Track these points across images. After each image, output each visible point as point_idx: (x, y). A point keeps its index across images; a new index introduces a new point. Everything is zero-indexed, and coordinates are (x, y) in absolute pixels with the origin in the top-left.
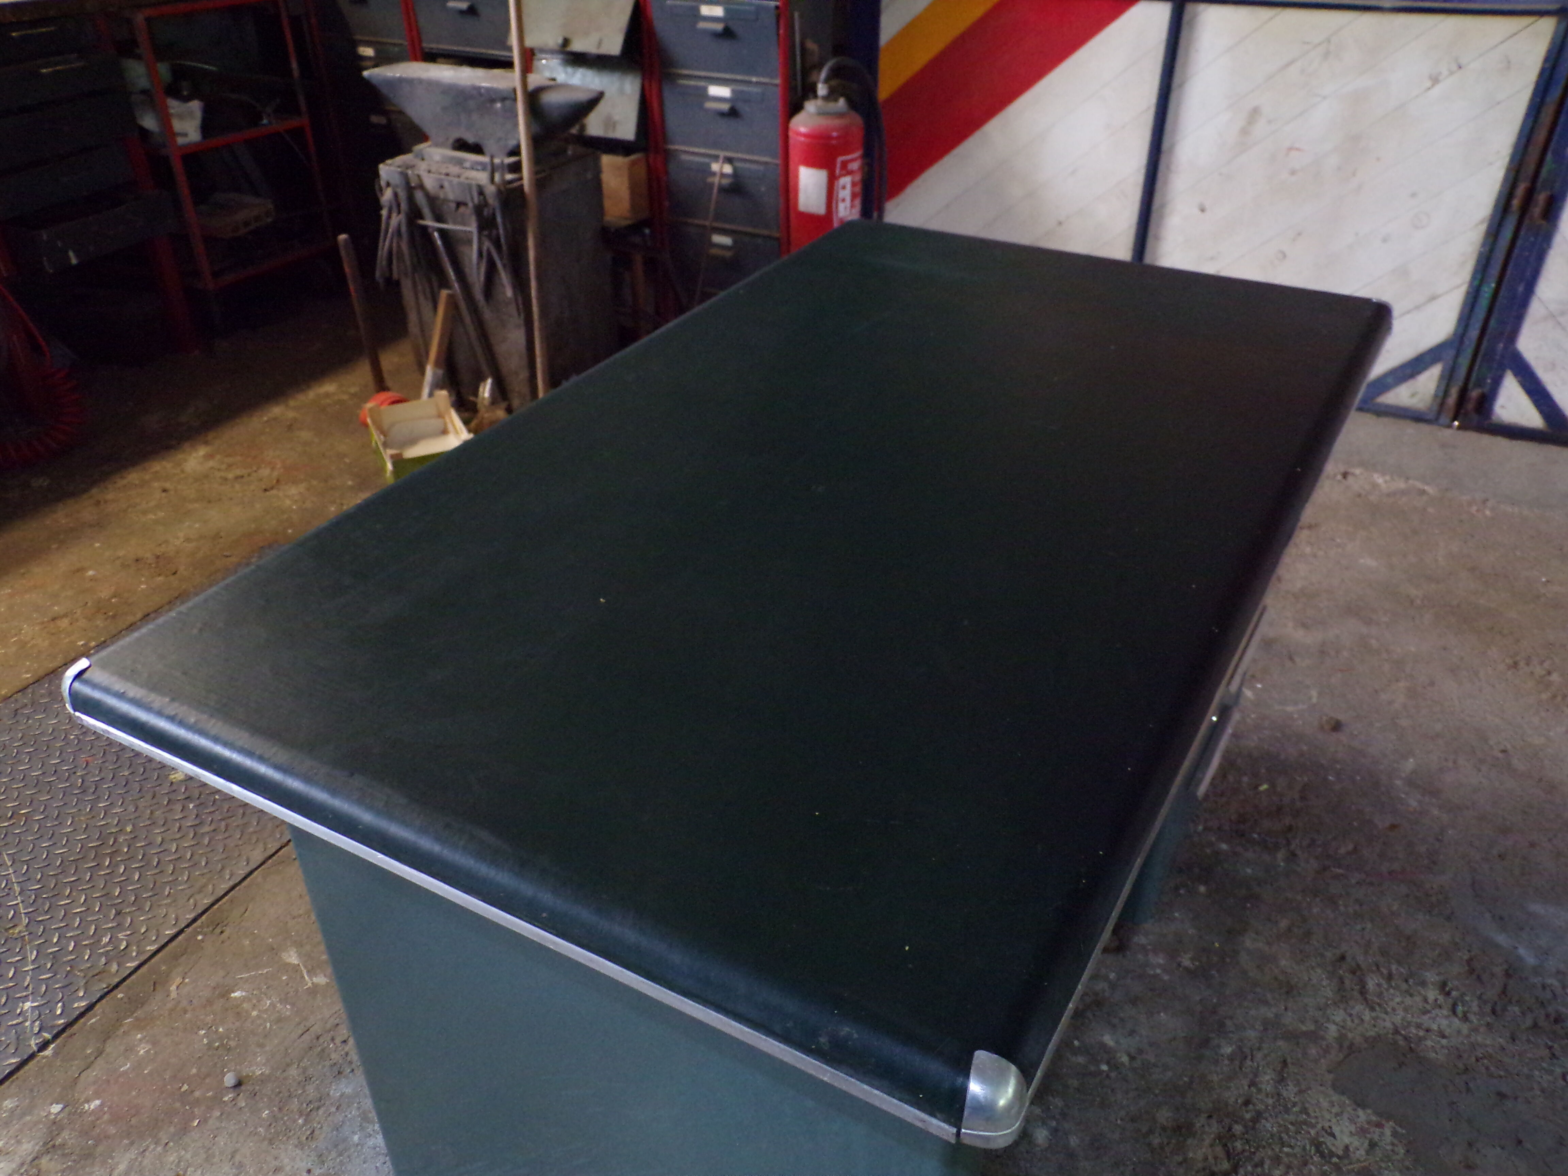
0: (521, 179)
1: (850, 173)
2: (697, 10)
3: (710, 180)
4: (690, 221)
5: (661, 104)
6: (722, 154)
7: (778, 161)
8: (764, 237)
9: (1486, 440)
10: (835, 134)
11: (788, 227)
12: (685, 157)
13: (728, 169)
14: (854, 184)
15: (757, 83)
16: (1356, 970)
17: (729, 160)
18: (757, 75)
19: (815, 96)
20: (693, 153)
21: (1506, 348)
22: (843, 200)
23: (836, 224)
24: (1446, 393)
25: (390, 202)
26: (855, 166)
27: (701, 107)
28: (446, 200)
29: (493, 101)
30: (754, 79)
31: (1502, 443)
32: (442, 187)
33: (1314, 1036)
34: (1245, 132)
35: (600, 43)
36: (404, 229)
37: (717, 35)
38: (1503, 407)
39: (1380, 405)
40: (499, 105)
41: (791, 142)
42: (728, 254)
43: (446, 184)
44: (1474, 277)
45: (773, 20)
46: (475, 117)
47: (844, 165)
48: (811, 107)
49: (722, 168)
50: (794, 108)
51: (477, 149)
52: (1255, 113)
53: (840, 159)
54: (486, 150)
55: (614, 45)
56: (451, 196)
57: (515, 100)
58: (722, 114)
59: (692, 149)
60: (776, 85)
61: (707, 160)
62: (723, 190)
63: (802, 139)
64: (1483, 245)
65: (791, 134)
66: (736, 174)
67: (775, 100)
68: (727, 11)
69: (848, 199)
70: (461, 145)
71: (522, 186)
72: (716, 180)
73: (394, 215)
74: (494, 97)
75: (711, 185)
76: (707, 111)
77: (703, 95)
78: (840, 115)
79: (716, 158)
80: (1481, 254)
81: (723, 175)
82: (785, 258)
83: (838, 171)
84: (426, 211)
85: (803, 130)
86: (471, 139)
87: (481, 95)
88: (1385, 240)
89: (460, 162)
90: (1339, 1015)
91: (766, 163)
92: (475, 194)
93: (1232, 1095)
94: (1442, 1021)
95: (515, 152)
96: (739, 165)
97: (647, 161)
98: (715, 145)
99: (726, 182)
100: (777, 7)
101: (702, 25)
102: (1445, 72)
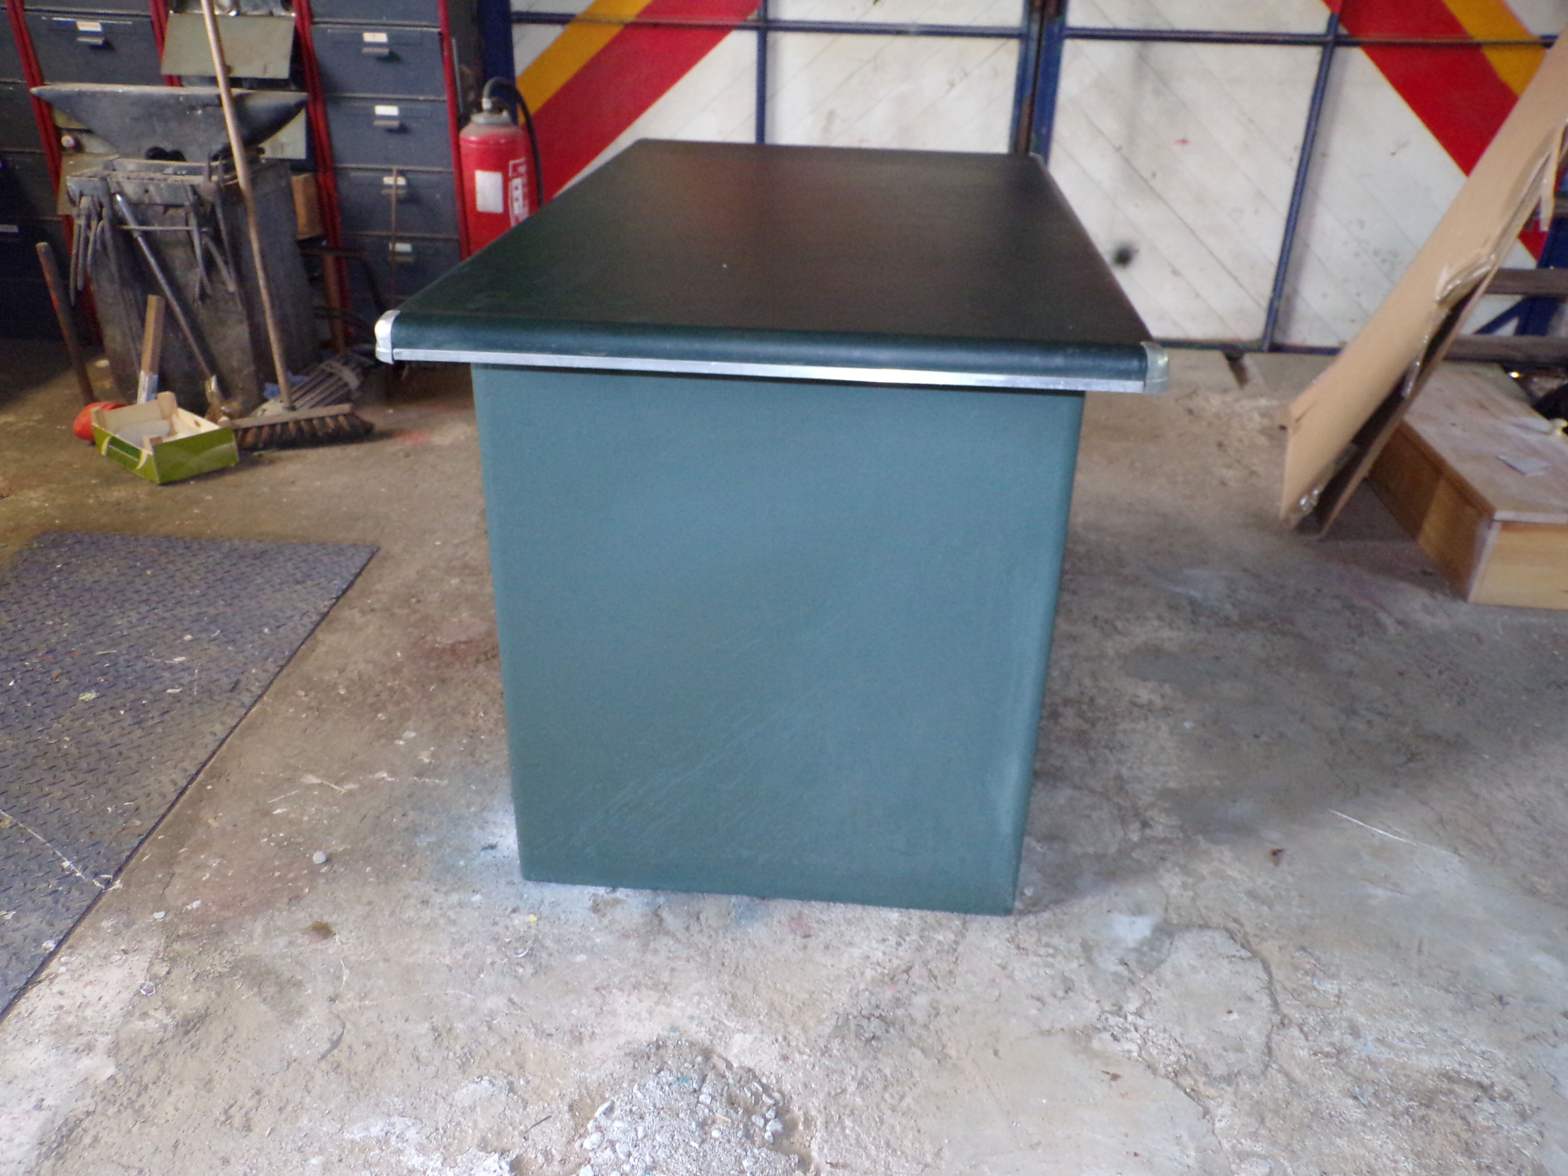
0: (235, 177)
1: (519, 175)
2: (361, 37)
3: (385, 192)
4: (365, 232)
5: (327, 126)
6: (395, 168)
7: (452, 169)
8: (443, 240)
10: (502, 141)
11: (466, 228)
12: (353, 174)
13: (401, 181)
14: (524, 186)
15: (425, 101)
16: (1107, 622)
17: (401, 173)
18: (423, 94)
19: (480, 109)
20: (367, 170)
22: (517, 200)
23: (513, 223)
25: (89, 209)
26: (522, 169)
27: (370, 125)
28: (152, 204)
29: (193, 108)
30: (421, 98)
32: (147, 191)
33: (1102, 656)
35: (265, 68)
36: (108, 235)
37: (381, 59)
40: (200, 112)
41: (463, 151)
42: (409, 259)
43: (152, 188)
45: (437, 45)
46: (173, 125)
47: (515, 167)
48: (478, 119)
49: (396, 181)
50: (461, 120)
51: (177, 156)
53: (512, 163)
54: (187, 156)
55: (281, 69)
56: (158, 200)
57: (220, 105)
58: (391, 131)
59: (361, 166)
60: (444, 101)
61: (378, 174)
62: (400, 201)
63: (473, 146)
65: (462, 143)
66: (409, 184)
67: (444, 115)
68: (390, 37)
69: (520, 198)
70: (157, 154)
71: (237, 184)
72: (393, 192)
73: (94, 223)
74: (194, 104)
75: (389, 195)
76: (376, 127)
77: (372, 116)
78: (504, 125)
79: (389, 172)
81: (398, 187)
82: (469, 259)
83: (510, 174)
84: (128, 217)
85: (473, 138)
86: (168, 147)
87: (179, 103)
89: (161, 169)
90: (1110, 644)
91: (440, 172)
92: (190, 194)
93: (1072, 692)
94: (1166, 633)
95: (226, 153)
96: (410, 176)
97: (317, 181)
98: (387, 160)
99: (401, 192)
100: (440, 34)
101: (366, 50)
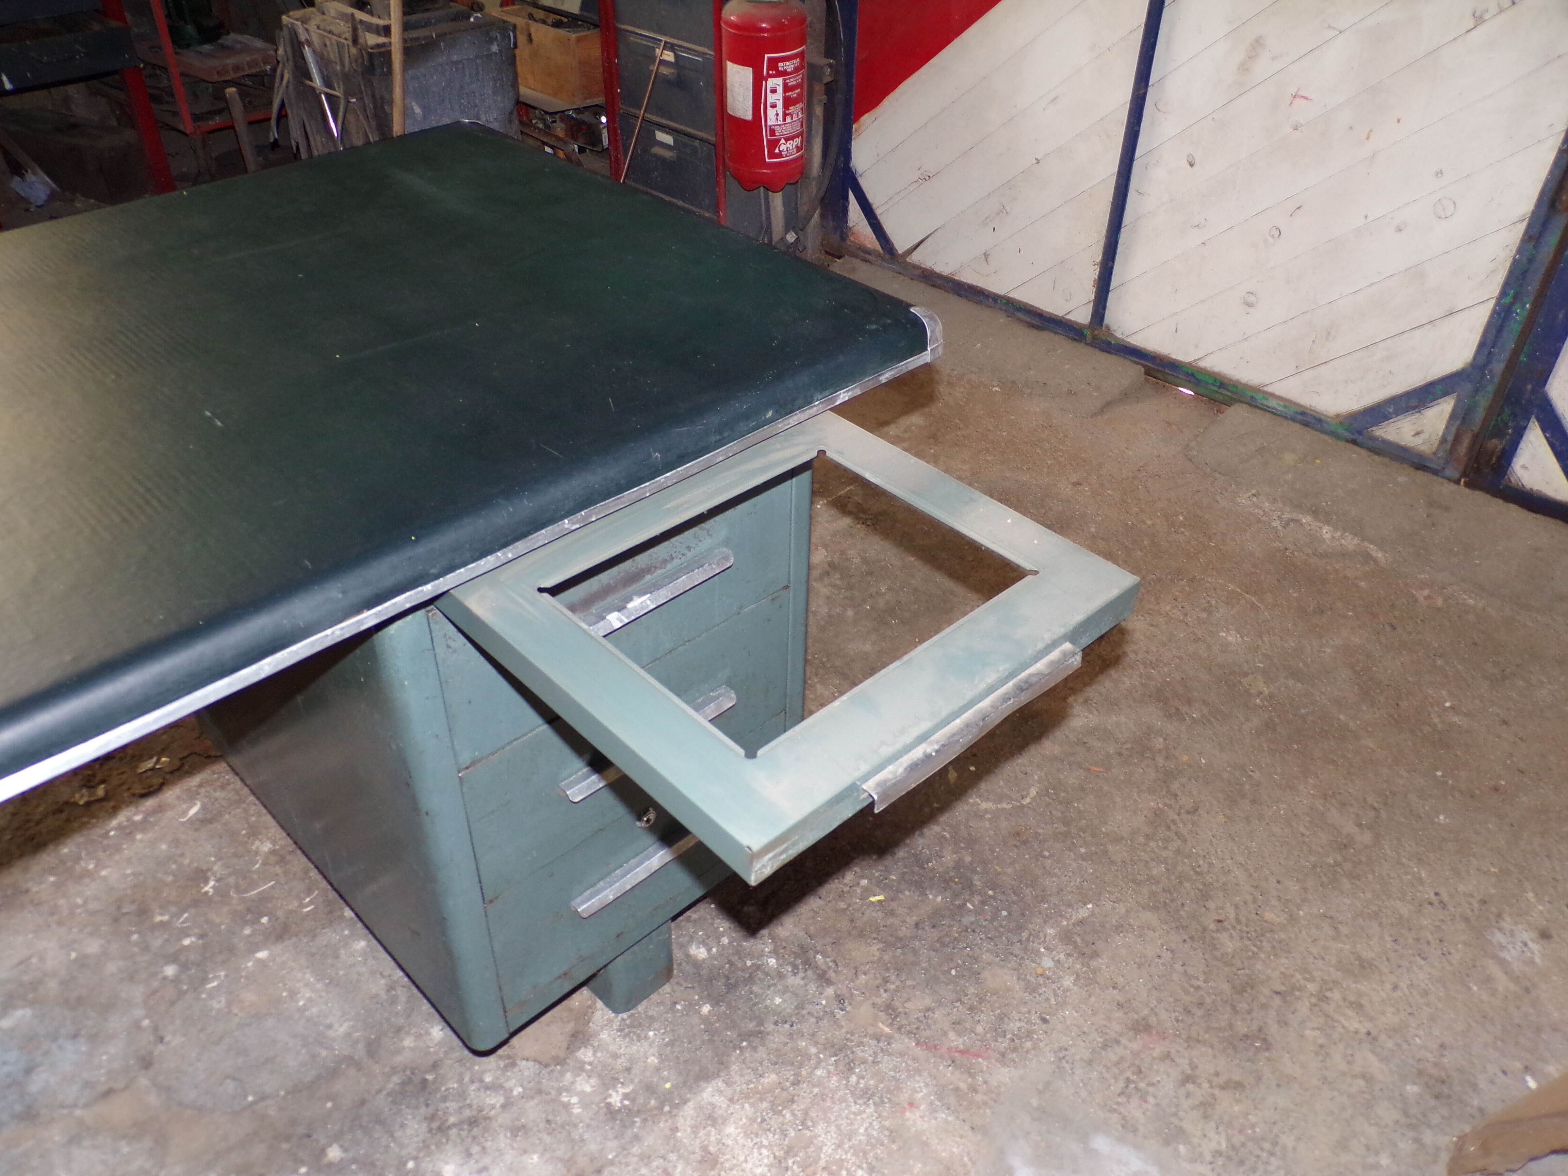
1: (782, 74)
4: (637, 112)
6: (665, 39)
7: (712, 53)
8: (701, 140)
9: (1497, 505)
11: (723, 131)
12: (629, 38)
13: (670, 57)
14: (788, 88)
17: (671, 47)
20: (640, 36)
21: (1533, 391)
22: (775, 106)
24: (1457, 439)
26: (788, 66)
28: (329, 61)
31: (1515, 513)
32: (325, 45)
34: (1244, 68)
36: (291, 88)
38: (1524, 467)
39: (1374, 439)
41: (723, 31)
42: (670, 155)
43: (328, 43)
44: (1503, 293)
47: (774, 63)
49: (662, 54)
52: (1258, 43)
53: (768, 56)
59: (639, 31)
61: (650, 44)
62: (666, 80)
63: (733, 30)
64: (1519, 251)
65: (723, 23)
66: (677, 64)
69: (780, 105)
72: (655, 68)
73: (285, 72)
79: (660, 43)
80: (1515, 263)
81: (666, 64)
83: (766, 72)
84: (315, 72)
85: (733, 19)
88: (1399, 230)
91: (705, 55)
92: (346, 56)
96: (680, 53)
97: (602, 41)
98: (658, 28)
99: (669, 72)
102: (1493, 10)
